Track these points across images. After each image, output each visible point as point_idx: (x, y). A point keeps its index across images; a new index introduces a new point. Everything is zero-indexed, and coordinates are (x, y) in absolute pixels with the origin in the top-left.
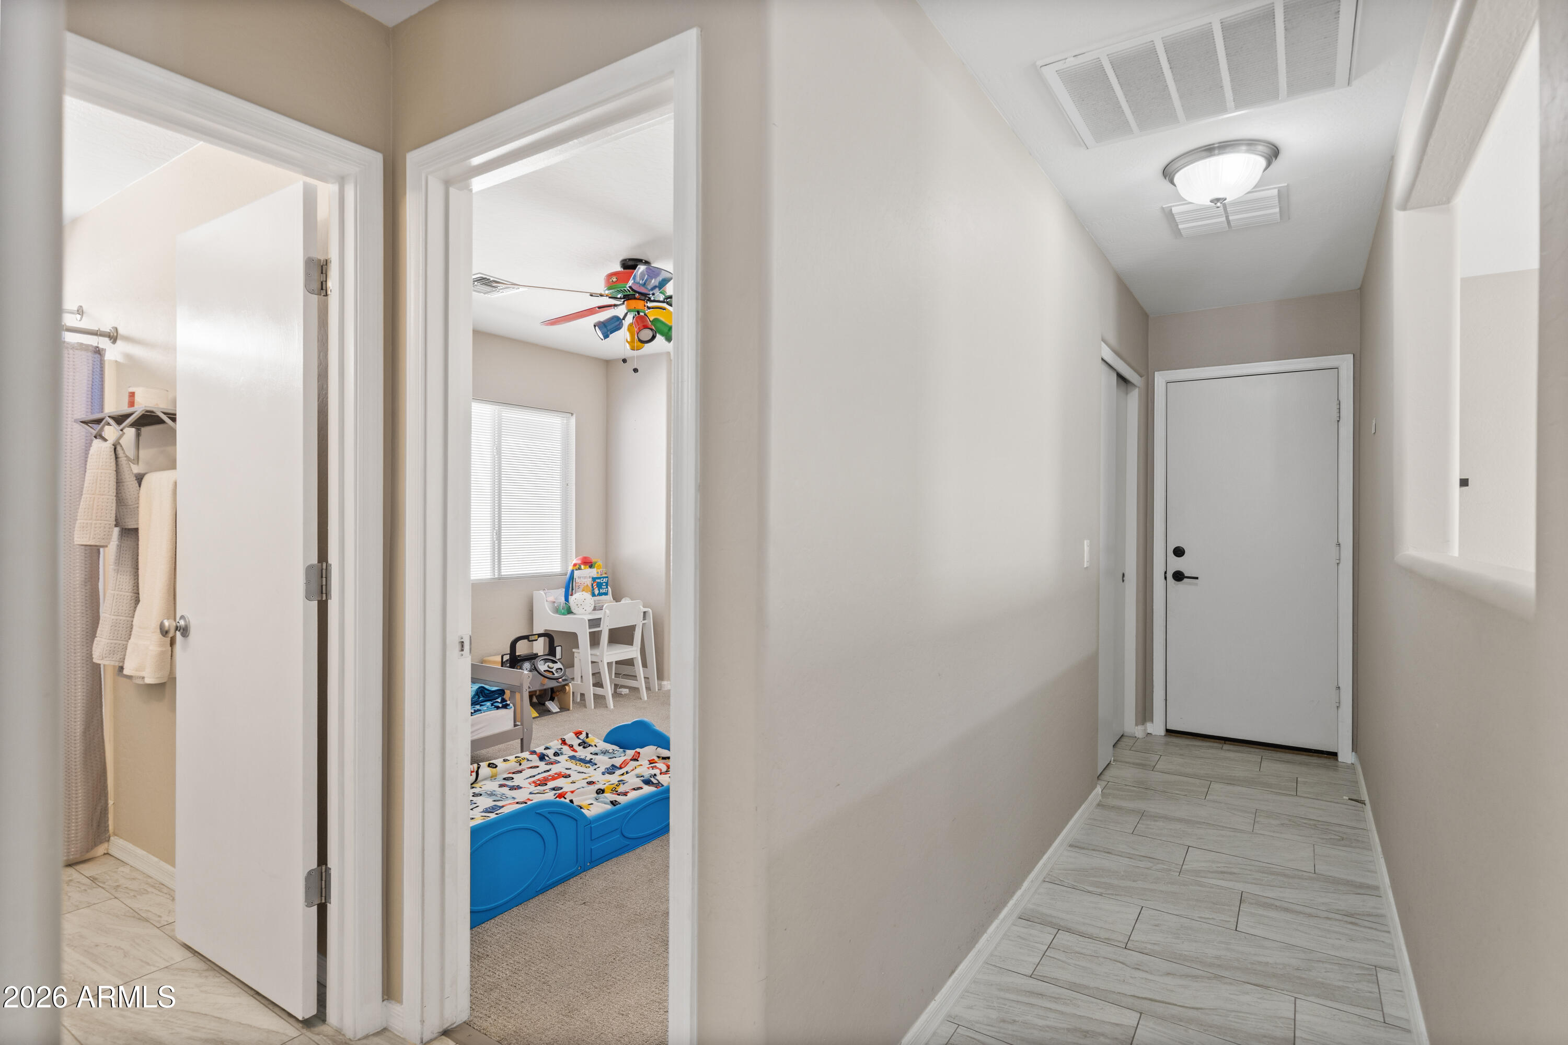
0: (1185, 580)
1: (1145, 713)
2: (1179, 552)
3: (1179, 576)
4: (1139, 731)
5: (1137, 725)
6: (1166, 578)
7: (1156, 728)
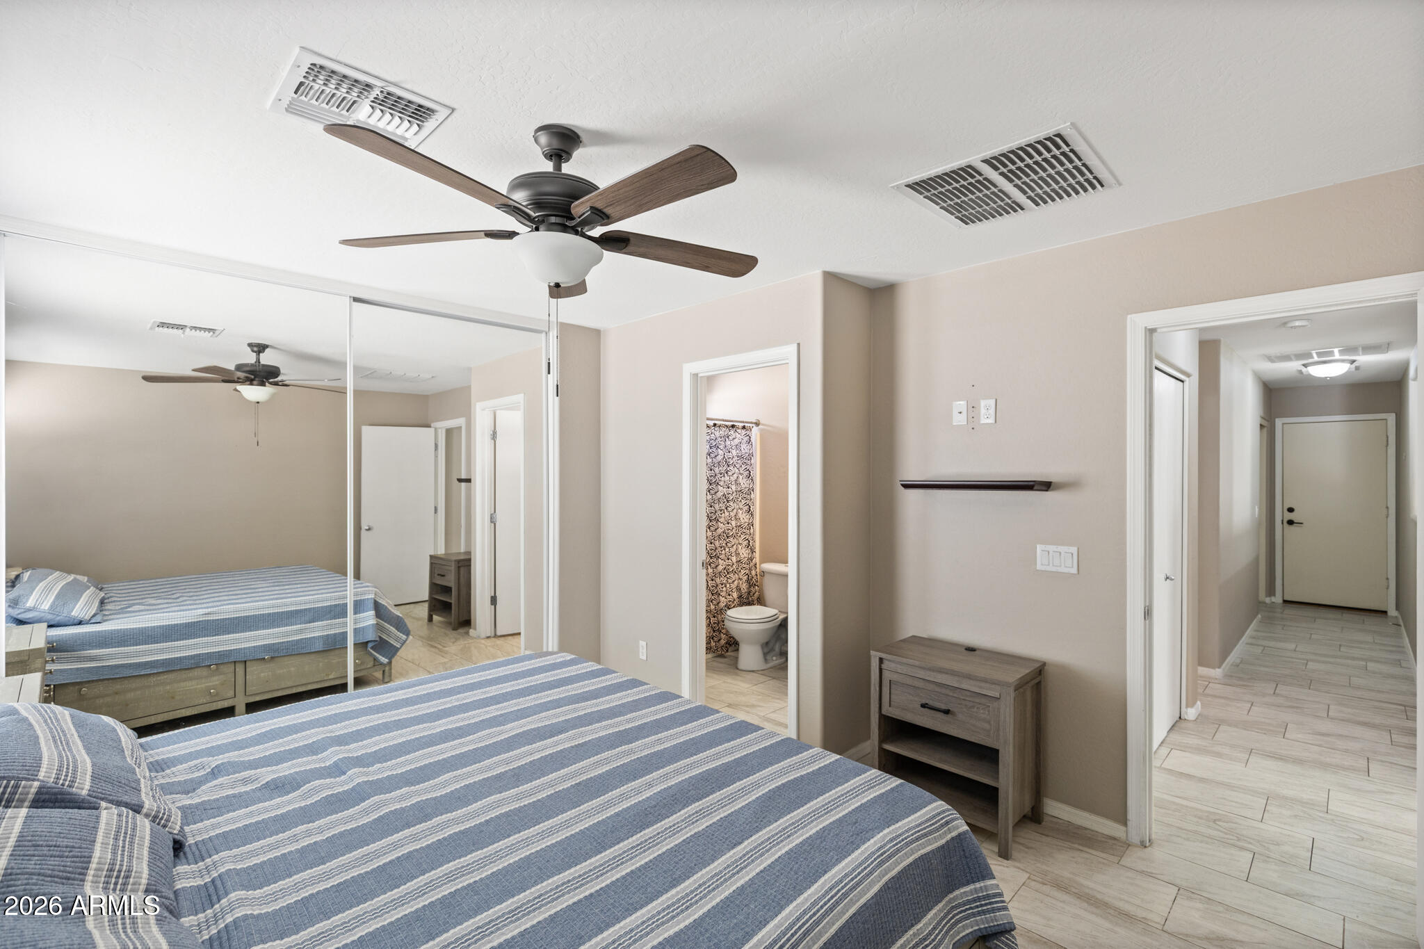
0: (1295, 524)
1: (1271, 591)
2: (1291, 510)
3: (1291, 522)
4: (1268, 600)
5: (1266, 597)
6: (1283, 523)
7: (1278, 599)
